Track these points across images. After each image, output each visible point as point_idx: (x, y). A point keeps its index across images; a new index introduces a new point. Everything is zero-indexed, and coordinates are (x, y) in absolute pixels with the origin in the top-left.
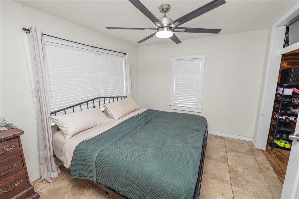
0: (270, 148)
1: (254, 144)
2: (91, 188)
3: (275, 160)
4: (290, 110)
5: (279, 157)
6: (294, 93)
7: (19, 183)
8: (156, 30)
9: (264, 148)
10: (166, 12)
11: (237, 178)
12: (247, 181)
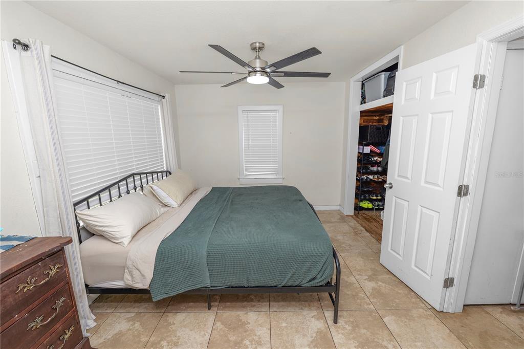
0: (357, 212)
1: (342, 212)
2: (178, 314)
3: (364, 221)
4: (369, 169)
5: (365, 218)
6: (371, 151)
7: (69, 334)
8: (247, 75)
9: (352, 214)
10: (259, 51)
11: (340, 245)
12: (350, 246)
